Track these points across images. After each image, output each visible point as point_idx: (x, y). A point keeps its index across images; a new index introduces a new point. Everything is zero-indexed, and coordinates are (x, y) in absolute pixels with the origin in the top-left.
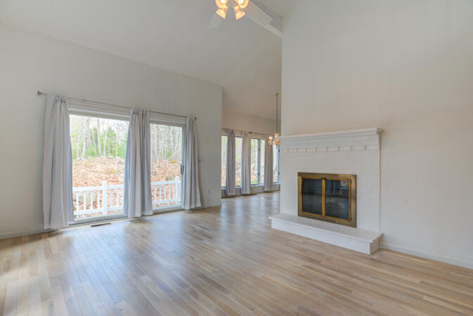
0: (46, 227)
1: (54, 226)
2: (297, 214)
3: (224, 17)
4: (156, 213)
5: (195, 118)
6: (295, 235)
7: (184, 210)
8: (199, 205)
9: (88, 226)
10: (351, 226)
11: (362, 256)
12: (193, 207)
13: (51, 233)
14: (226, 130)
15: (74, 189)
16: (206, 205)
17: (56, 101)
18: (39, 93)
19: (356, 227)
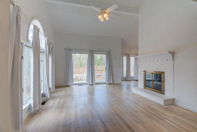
0: (67, 84)
1: (69, 84)
2: (143, 88)
3: (103, 21)
4: (97, 84)
5: (110, 51)
6: (138, 95)
7: (106, 83)
8: (112, 82)
9: (77, 85)
10: (163, 94)
11: (159, 105)
12: (109, 83)
13: (68, 86)
14: (126, 54)
15: (74, 75)
16: (115, 83)
17: (69, 51)
18: (65, 49)
19: (164, 94)
